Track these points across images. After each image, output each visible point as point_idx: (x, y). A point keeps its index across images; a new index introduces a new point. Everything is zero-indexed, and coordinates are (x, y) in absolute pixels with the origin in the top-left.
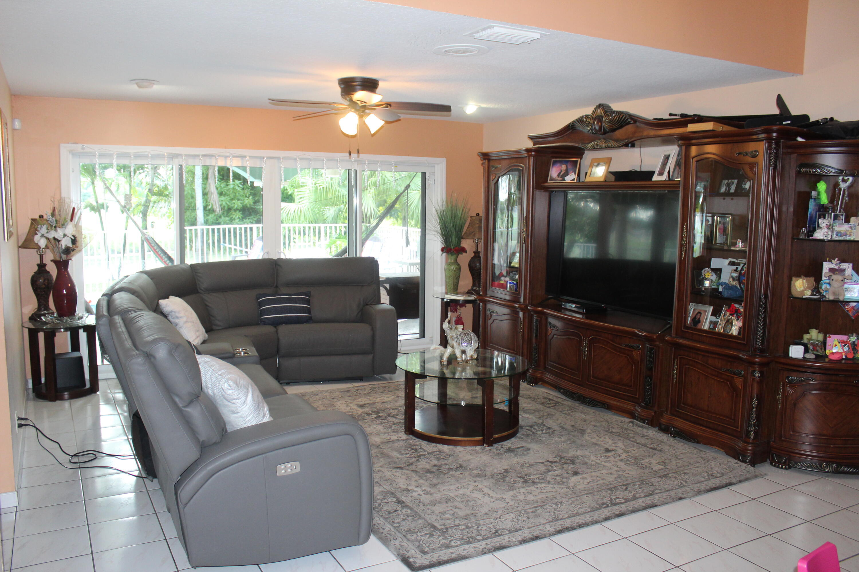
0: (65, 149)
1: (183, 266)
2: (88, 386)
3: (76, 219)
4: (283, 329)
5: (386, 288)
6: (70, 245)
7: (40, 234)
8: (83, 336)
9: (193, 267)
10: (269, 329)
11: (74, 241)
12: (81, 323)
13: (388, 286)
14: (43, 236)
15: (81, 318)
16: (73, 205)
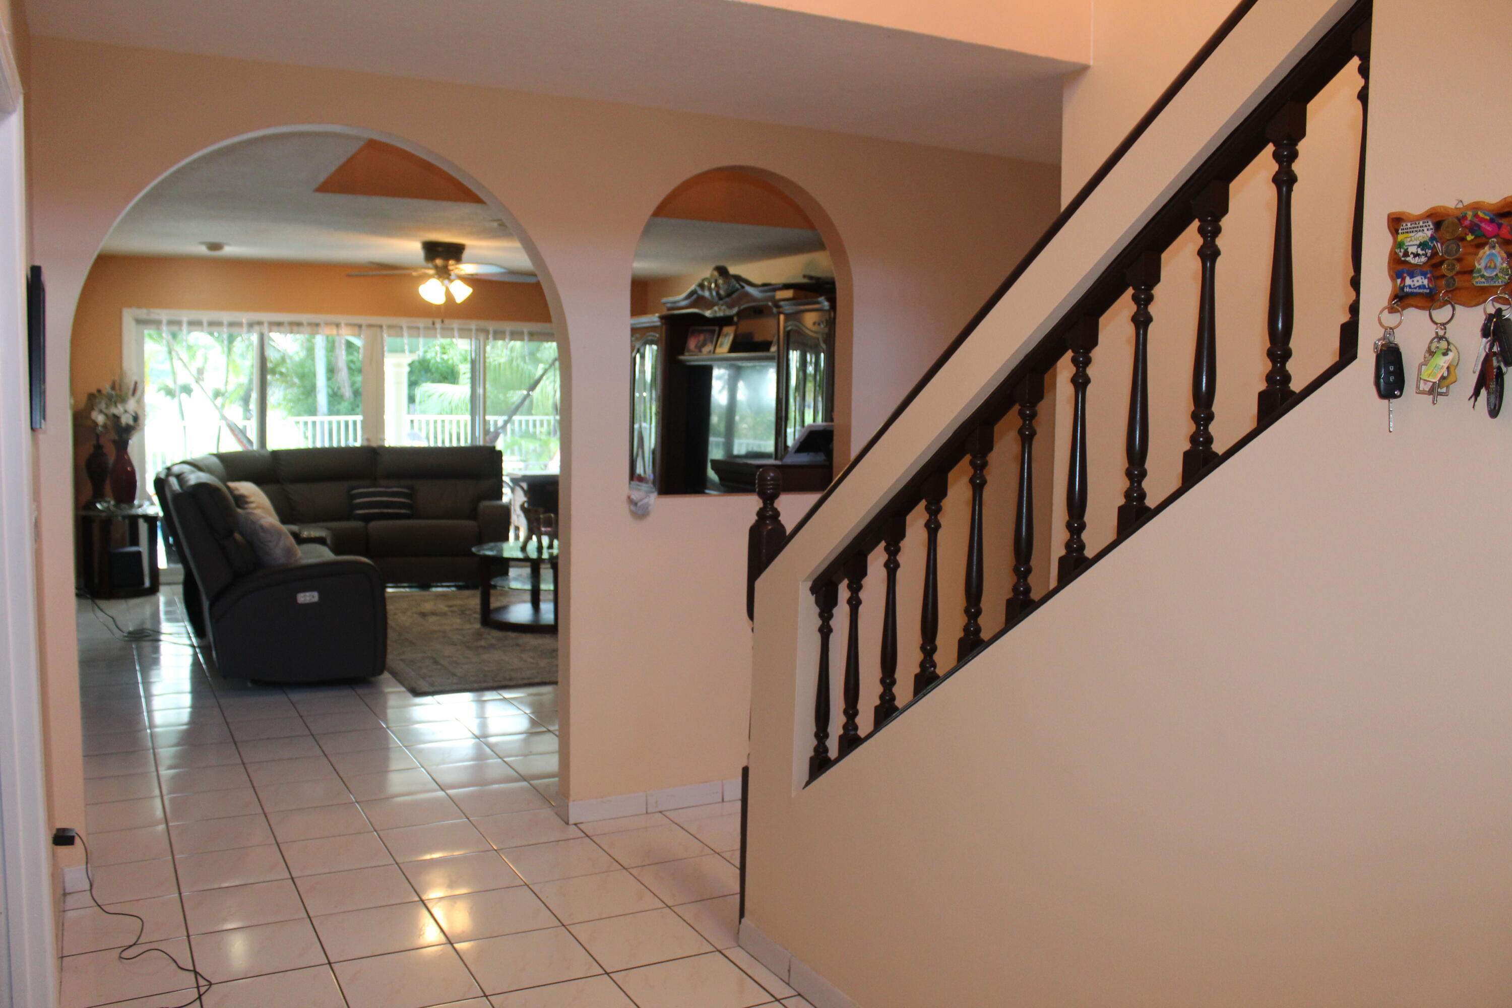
0: (128, 316)
1: (262, 452)
2: (147, 583)
3: (138, 393)
4: (373, 525)
5: (522, 488)
6: (131, 422)
7: (97, 409)
8: (143, 527)
9: (275, 454)
10: (359, 524)
11: (136, 418)
12: (140, 511)
13: (525, 485)
14: (101, 412)
15: (140, 506)
16: (135, 378)
